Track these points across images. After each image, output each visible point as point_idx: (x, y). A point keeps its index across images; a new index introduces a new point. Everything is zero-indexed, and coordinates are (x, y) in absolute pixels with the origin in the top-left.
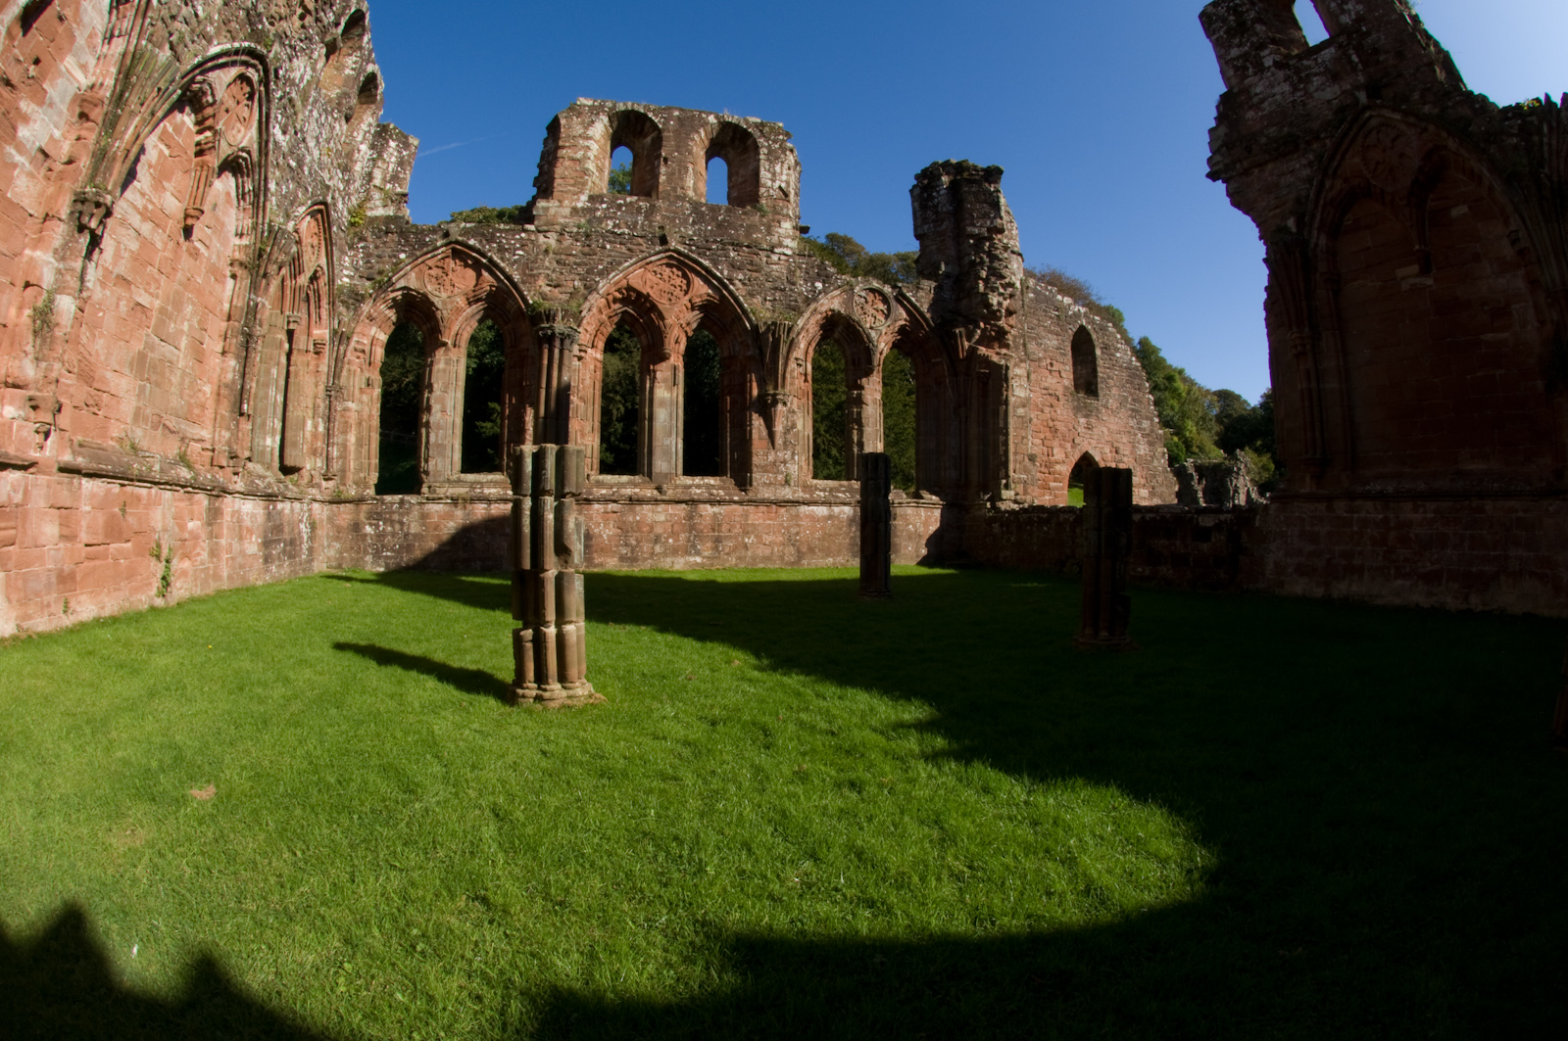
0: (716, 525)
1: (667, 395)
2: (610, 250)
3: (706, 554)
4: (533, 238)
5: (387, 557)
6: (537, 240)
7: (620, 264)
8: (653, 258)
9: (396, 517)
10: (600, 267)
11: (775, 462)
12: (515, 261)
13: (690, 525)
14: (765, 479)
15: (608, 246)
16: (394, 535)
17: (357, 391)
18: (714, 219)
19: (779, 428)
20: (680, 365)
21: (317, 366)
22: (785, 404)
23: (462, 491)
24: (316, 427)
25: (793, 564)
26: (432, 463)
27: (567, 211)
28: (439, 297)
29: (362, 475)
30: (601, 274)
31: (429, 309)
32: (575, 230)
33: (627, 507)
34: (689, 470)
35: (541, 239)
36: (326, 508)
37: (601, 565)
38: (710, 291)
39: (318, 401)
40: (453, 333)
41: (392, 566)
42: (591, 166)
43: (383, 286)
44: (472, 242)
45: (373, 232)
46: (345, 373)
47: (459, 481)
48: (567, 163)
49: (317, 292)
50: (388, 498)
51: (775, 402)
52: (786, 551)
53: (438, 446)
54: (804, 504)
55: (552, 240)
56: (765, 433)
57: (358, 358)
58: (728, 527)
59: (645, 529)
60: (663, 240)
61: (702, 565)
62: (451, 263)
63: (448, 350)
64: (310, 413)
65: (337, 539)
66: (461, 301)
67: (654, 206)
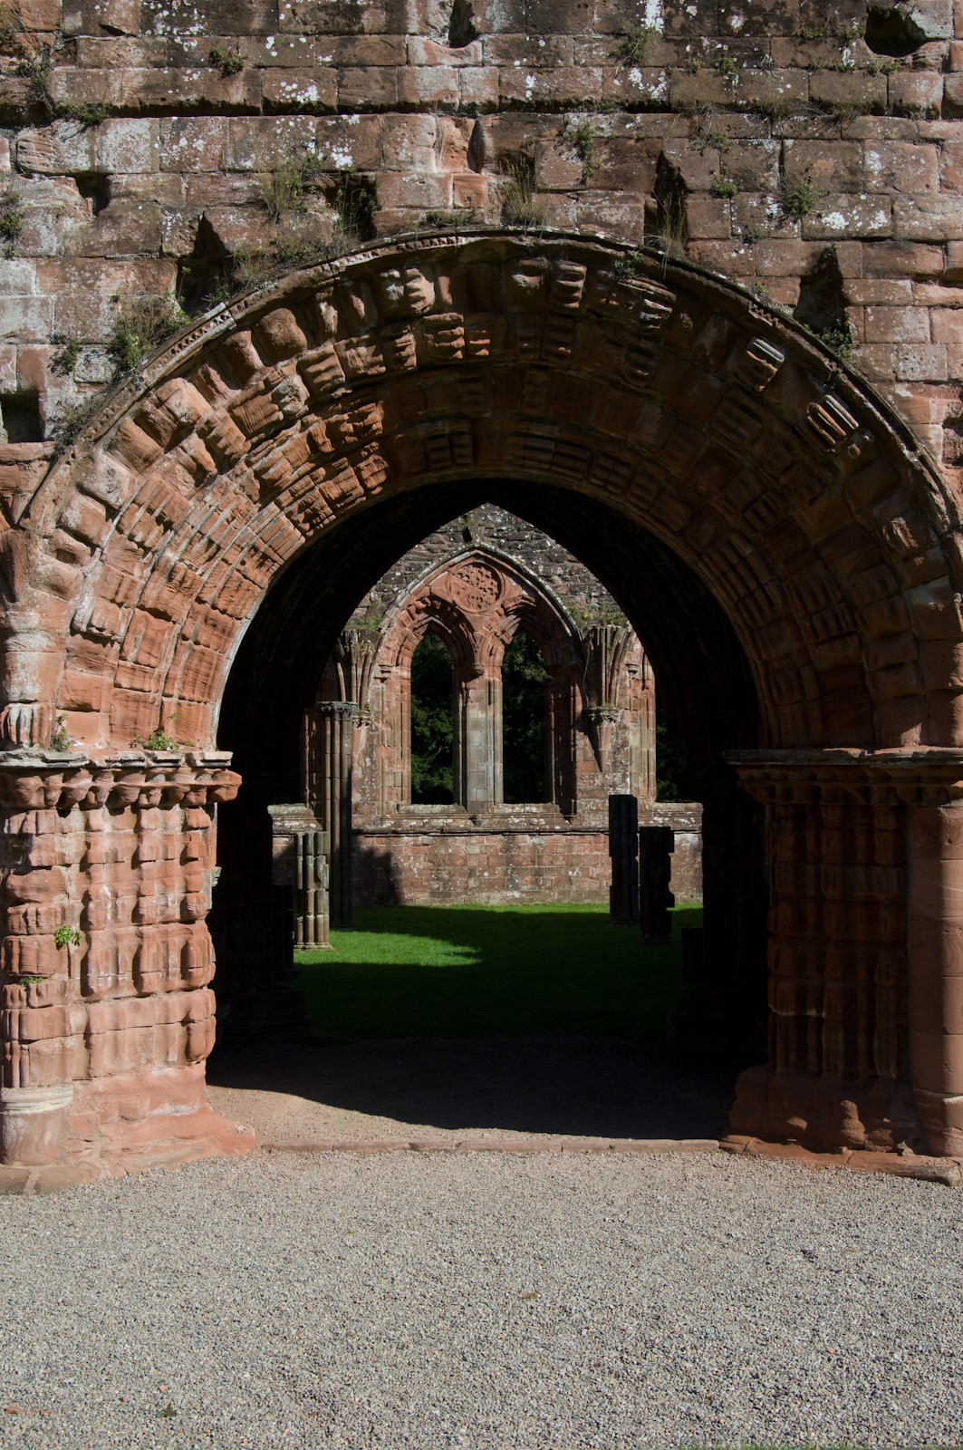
0: (536, 855)
1: (481, 715)
3: (525, 888)
7: (420, 569)
8: (456, 560)
10: (398, 574)
11: (603, 785)
13: (507, 857)
14: (590, 806)
19: (606, 747)
20: (497, 679)
33: (438, 840)
34: (509, 798)
37: (411, 900)
38: (524, 593)
51: (599, 720)
56: (591, 754)
58: (550, 859)
59: (458, 863)
60: (467, 536)
61: (521, 900)
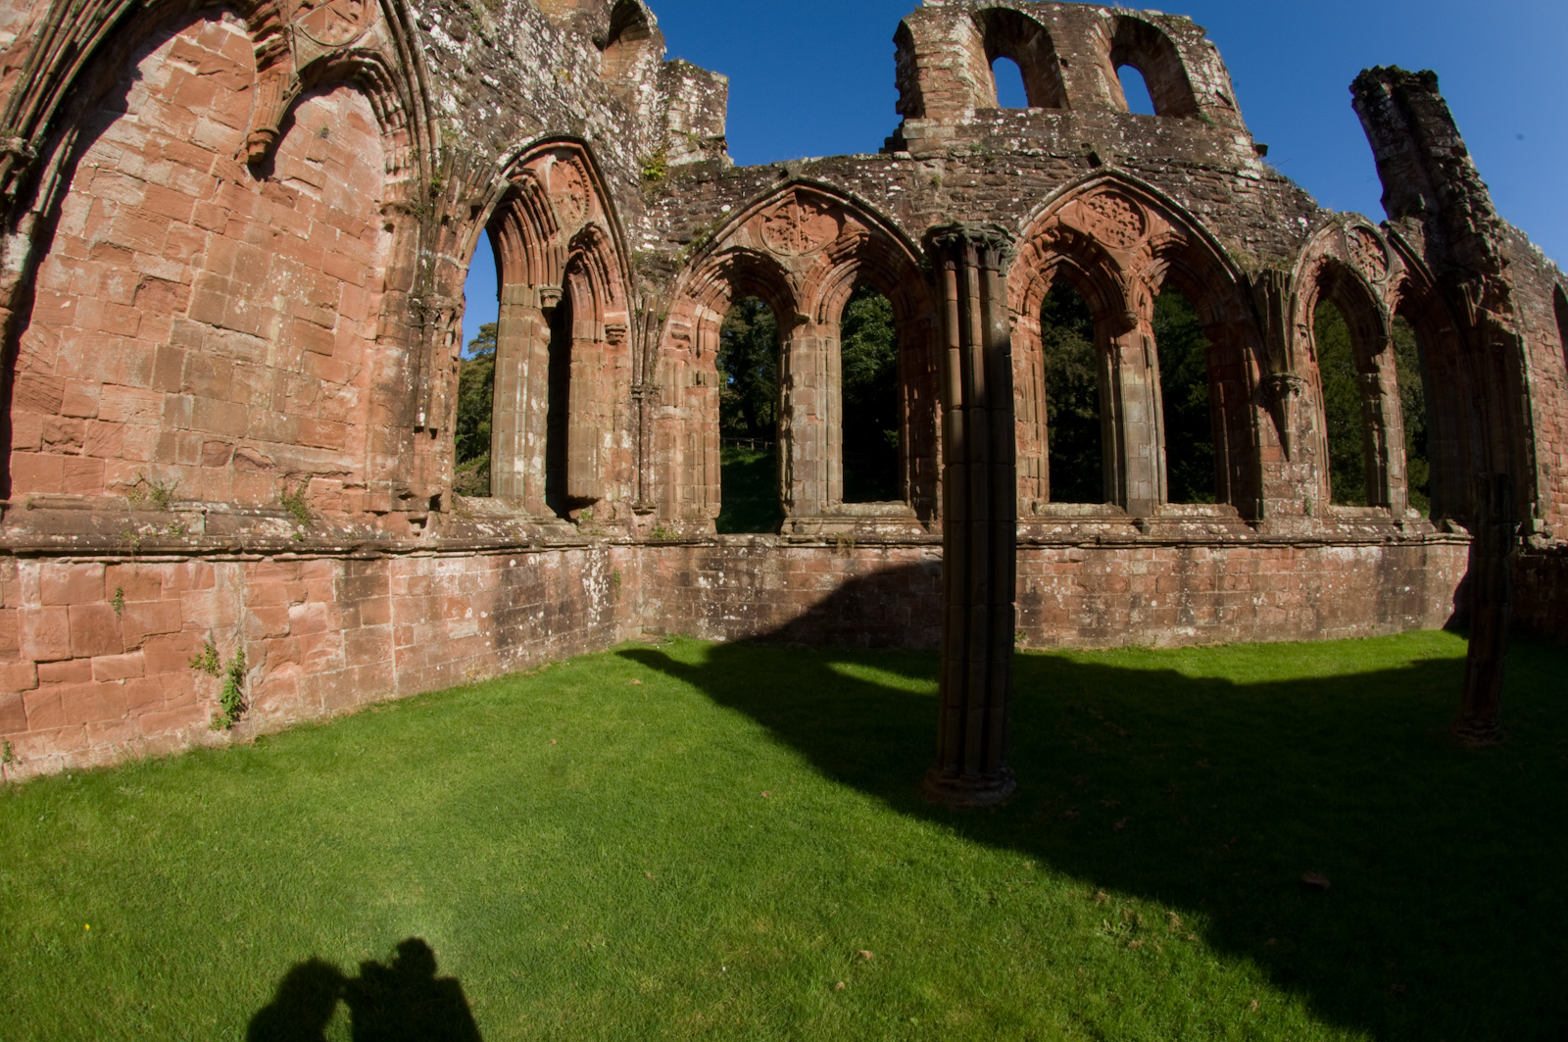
0: (1216, 579)
1: (1139, 381)
2: (1023, 177)
3: (1201, 622)
4: (910, 167)
5: (729, 622)
6: (917, 170)
7: (1043, 194)
8: (1086, 185)
9: (743, 566)
10: (1015, 200)
11: (1290, 481)
12: (891, 200)
13: (1182, 580)
14: (1278, 508)
15: (1020, 172)
16: (740, 591)
17: (681, 392)
18: (1151, 133)
19: (1292, 429)
20: (1151, 337)
21: (616, 360)
22: (1297, 392)
23: (842, 529)
24: (617, 441)
25: (1310, 634)
26: (797, 489)
27: (951, 131)
28: (787, 257)
29: (695, 506)
30: (1018, 208)
31: (776, 274)
32: (968, 153)
33: (1092, 553)
34: (1177, 495)
35: (922, 168)
36: (641, 554)
37: (1052, 640)
38: (1172, 229)
39: (619, 406)
40: (815, 303)
41: (737, 635)
42: (968, 75)
43: (704, 249)
44: (822, 179)
45: (679, 184)
46: (660, 368)
47: (839, 514)
48: (934, 74)
49: (601, 262)
50: (731, 539)
51: (1286, 389)
52: (1304, 617)
53: (805, 463)
54: (1327, 544)
55: (938, 169)
56: (1275, 437)
57: (680, 346)
58: (1232, 581)
59: (1118, 587)
60: (1094, 161)
61: (1196, 640)
62: (797, 211)
63: (810, 327)
64: (609, 424)
65: (658, 594)
66: (822, 260)
67: (1068, 118)
